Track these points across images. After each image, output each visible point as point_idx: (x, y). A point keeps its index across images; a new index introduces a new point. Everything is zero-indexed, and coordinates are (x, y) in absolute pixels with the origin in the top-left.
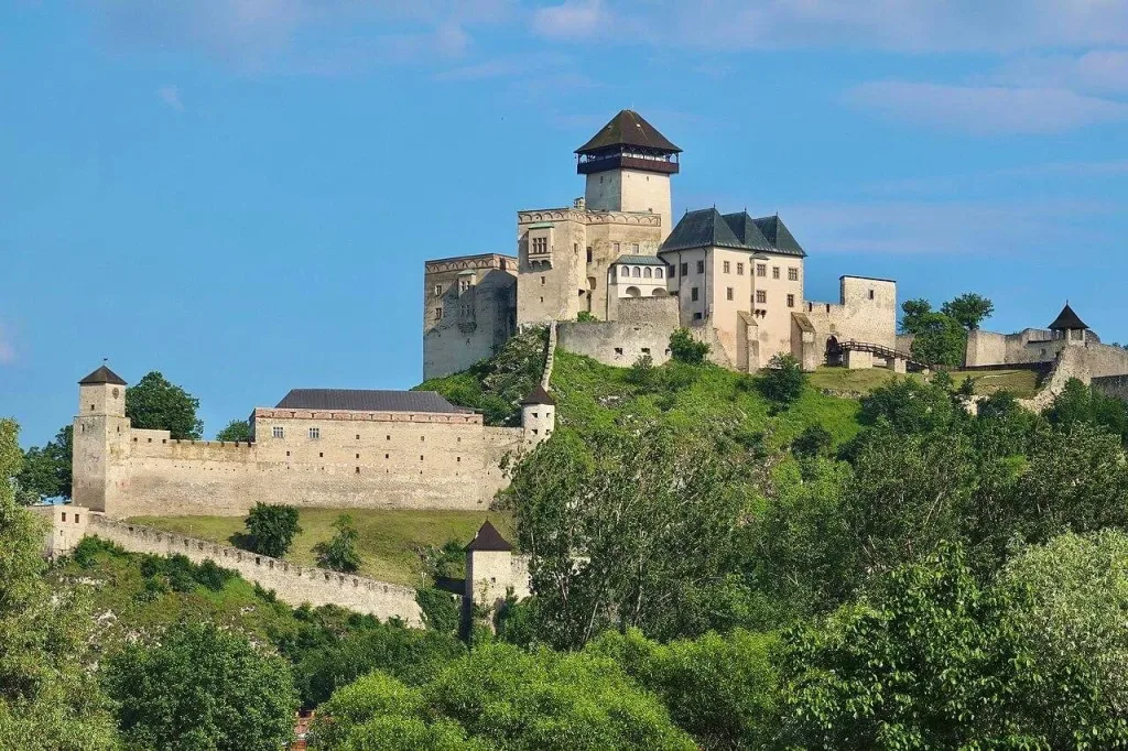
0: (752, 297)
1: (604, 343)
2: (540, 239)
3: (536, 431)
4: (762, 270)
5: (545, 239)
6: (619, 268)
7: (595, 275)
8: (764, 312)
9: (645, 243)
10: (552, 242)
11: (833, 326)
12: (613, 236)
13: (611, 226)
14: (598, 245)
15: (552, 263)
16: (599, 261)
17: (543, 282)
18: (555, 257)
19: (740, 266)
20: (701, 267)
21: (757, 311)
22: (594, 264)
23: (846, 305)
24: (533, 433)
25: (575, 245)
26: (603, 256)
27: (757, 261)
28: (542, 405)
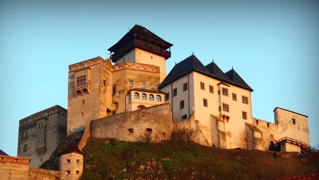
0: (220, 108)
1: (121, 127)
2: (81, 77)
3: (69, 172)
4: (225, 92)
5: (84, 76)
6: (133, 93)
7: (117, 100)
8: (228, 118)
9: (149, 82)
10: (89, 78)
11: (272, 136)
12: (129, 77)
13: (127, 71)
14: (119, 83)
15: (89, 90)
16: (120, 92)
17: (84, 103)
18: (91, 87)
19: (211, 88)
20: (186, 87)
21: (224, 116)
22: (117, 94)
23: (279, 125)
24: (67, 173)
25: (104, 81)
26: (123, 89)
27: (222, 86)
28: (73, 154)
